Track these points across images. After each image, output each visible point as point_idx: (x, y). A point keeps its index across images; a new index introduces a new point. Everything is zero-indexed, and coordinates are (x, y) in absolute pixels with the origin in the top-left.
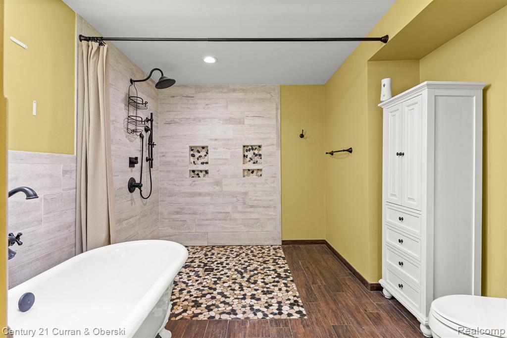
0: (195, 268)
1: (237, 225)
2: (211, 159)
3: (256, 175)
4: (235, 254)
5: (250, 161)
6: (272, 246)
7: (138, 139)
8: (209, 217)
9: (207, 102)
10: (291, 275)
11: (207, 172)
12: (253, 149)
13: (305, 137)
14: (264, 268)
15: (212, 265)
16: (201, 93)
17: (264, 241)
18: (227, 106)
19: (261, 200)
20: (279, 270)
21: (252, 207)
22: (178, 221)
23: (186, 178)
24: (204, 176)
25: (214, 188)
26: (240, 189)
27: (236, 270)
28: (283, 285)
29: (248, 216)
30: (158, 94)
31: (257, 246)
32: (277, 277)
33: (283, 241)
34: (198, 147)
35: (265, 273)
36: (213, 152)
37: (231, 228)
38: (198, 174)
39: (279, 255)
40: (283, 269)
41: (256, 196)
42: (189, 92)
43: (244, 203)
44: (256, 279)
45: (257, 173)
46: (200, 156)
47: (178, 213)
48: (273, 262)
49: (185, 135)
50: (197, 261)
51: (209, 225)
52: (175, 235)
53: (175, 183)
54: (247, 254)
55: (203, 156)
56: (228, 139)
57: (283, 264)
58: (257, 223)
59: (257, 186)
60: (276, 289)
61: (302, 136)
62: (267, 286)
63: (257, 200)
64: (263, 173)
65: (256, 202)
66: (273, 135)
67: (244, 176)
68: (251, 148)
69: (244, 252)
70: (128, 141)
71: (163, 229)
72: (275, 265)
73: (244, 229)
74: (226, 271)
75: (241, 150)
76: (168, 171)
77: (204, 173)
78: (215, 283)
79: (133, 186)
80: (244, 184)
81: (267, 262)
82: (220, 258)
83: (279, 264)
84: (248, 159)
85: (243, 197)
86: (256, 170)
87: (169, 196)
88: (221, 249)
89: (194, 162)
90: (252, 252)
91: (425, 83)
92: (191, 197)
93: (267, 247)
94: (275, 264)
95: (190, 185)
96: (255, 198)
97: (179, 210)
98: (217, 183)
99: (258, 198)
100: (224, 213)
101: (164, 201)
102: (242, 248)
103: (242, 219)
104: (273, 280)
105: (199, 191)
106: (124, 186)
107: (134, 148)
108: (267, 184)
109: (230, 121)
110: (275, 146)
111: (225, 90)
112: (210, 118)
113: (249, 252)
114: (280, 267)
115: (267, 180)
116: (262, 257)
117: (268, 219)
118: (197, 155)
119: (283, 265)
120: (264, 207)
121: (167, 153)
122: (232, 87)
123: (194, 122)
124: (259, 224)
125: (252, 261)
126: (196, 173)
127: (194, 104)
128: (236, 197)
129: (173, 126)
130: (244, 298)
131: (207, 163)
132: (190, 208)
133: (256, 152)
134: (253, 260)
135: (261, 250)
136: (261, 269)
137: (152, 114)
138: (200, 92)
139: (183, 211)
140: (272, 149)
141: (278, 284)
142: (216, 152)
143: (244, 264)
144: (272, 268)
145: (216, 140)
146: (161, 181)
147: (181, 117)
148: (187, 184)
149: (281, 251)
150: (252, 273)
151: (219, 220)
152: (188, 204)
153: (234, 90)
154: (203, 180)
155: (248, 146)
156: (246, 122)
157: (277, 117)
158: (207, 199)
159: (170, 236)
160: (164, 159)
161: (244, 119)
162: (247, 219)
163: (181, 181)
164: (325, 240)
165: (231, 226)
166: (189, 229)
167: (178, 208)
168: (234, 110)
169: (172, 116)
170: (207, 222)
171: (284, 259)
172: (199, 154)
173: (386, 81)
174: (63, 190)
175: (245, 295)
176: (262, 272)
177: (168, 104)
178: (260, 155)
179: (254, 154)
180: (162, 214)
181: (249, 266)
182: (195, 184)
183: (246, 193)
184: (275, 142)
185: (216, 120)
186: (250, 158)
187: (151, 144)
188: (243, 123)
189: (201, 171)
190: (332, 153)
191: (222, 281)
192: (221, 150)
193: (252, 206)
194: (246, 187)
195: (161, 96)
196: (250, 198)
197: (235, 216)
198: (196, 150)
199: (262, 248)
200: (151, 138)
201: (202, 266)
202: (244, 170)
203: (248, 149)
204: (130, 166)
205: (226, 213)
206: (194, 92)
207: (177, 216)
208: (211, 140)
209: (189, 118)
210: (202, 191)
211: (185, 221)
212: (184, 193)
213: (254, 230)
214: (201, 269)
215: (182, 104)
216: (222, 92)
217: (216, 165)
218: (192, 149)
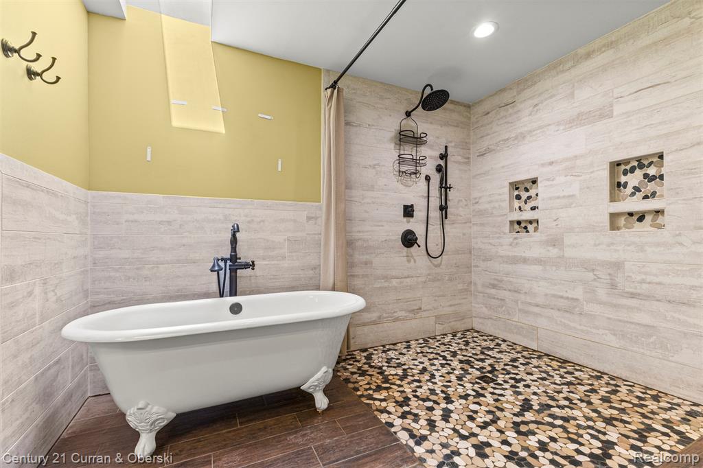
0: (472, 367)
1: (597, 328)
2: (543, 200)
3: (651, 225)
4: (570, 379)
5: (633, 194)
7: (422, 184)
8: (540, 300)
9: (535, 101)
11: (538, 223)
12: (641, 166)
14: (590, 427)
15: (500, 376)
16: (525, 91)
18: (573, 93)
19: (660, 283)
20: (620, 450)
21: (633, 296)
22: (494, 298)
23: (502, 234)
24: (535, 229)
25: (549, 251)
26: (604, 255)
27: (526, 400)
29: (623, 315)
30: (469, 118)
31: (647, 388)
32: (592, 456)
34: (525, 181)
35: (576, 434)
36: (545, 186)
37: (582, 331)
38: (526, 228)
41: (646, 274)
42: (507, 97)
43: (613, 286)
45: (653, 220)
46: (529, 197)
47: (494, 286)
48: (634, 431)
49: (503, 167)
50: (489, 361)
51: (536, 315)
52: (491, 318)
53: (491, 241)
54: (593, 391)
55: (534, 195)
56: (576, 157)
58: (650, 336)
59: (649, 249)
62: (538, 453)
63: (649, 283)
64: (667, 218)
65: (645, 286)
67: (614, 228)
68: (636, 164)
69: (591, 385)
70: (401, 187)
71: (476, 305)
72: (627, 437)
74: (508, 392)
75: (605, 174)
76: (482, 225)
77: (534, 224)
79: (409, 239)
80: (613, 244)
82: (530, 374)
83: (645, 442)
84: (629, 190)
85: (609, 271)
86: (649, 212)
87: (483, 260)
88: (555, 364)
89: (520, 208)
92: (512, 264)
95: (511, 245)
96: (644, 277)
97: (496, 282)
98: (555, 242)
99: (649, 279)
100: (567, 298)
101: (476, 266)
102: (599, 378)
103: (609, 318)
104: (572, 453)
105: (524, 255)
106: (393, 238)
107: (415, 193)
108: (680, 244)
109: (580, 119)
111: (569, 64)
112: (541, 127)
115: (679, 235)
117: (685, 334)
118: (524, 195)
119: (654, 450)
120: (669, 301)
121: (480, 198)
122: (582, 51)
123: (516, 142)
124: (654, 338)
125: (583, 405)
126: (523, 225)
127: (516, 113)
128: (593, 270)
129: (488, 156)
131: (538, 208)
132: (510, 281)
133: (652, 171)
134: (589, 403)
135: (642, 399)
136: (579, 426)
137: (446, 147)
138: (524, 89)
139: (501, 285)
142: (551, 186)
143: (557, 401)
144: (613, 437)
145: (551, 163)
146: (474, 238)
147: (498, 140)
148: (507, 244)
151: (559, 310)
152: (507, 274)
153: (588, 55)
154: (534, 236)
155: (627, 162)
156: (617, 110)
158: (536, 269)
159: (484, 318)
160: (477, 207)
161: (611, 105)
162: (620, 321)
163: (498, 238)
165: (583, 328)
166: (509, 314)
167: (494, 279)
168: (588, 96)
169: (485, 143)
170: (536, 310)
171: (684, 441)
172: (528, 194)
174: (308, 234)
175: (474, 435)
176: (572, 430)
177: (482, 126)
178: (662, 177)
179: (646, 176)
180: (475, 284)
182: (517, 244)
183: (618, 265)
185: (551, 127)
186: (635, 188)
187: (445, 187)
189: (531, 222)
191: (476, 400)
192: (560, 180)
193: (632, 294)
194: (616, 251)
195: (473, 119)
196: (629, 277)
197: (590, 308)
198: (522, 189)
199: (656, 398)
200: (444, 179)
201: (484, 371)
202: (613, 216)
203: (628, 167)
204: (404, 216)
205: (572, 299)
206: (515, 94)
207: (493, 291)
208: (543, 165)
209: (508, 139)
210: (528, 254)
211: (504, 300)
212: (501, 257)
213: (642, 351)
214: (478, 373)
215: (498, 119)
216: (563, 72)
217: (552, 209)
218: (515, 186)
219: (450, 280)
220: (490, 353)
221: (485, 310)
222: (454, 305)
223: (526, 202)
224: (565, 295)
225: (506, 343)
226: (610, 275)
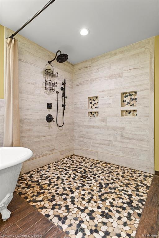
0: (78, 172)
1: (117, 150)
2: (100, 105)
3: (132, 115)
4: (110, 170)
5: (127, 104)
6: (145, 173)
7: (56, 94)
8: (98, 142)
9: (98, 67)
10: (143, 207)
12: (130, 95)
14: (123, 190)
15: (88, 174)
16: (94, 63)
17: (138, 167)
18: (110, 67)
19: (135, 134)
20: (134, 197)
21: (128, 138)
22: (82, 142)
23: (86, 117)
24: (97, 115)
25: (102, 123)
26: (119, 125)
27: (100, 183)
28: (126, 215)
29: (125, 145)
30: (73, 70)
31: (131, 169)
32: (128, 203)
33: (156, 172)
34: (94, 97)
35: (120, 194)
36: (101, 100)
37: (113, 152)
38: (94, 115)
39: (145, 183)
40: (138, 198)
41: (131, 131)
42: (88, 64)
43: (122, 135)
44: (108, 197)
45: (133, 113)
46: (95, 103)
47: (82, 137)
48: (134, 188)
49: (86, 91)
50: (83, 168)
51: (98, 147)
52: (81, 150)
53: (81, 120)
54: (118, 174)
55: (96, 103)
56: (111, 90)
57: (143, 192)
58: (132, 152)
59: (132, 123)
60: (117, 215)
62: (111, 208)
63: (132, 134)
64: (137, 113)
65: (131, 135)
66: (147, 81)
67: (122, 115)
68: (128, 94)
69: (117, 171)
70: (46, 95)
71: (76, 145)
72: (134, 191)
73: (121, 154)
74: (93, 181)
75: (120, 97)
76: (78, 113)
77: (97, 114)
78: (78, 188)
79: (49, 119)
80: (122, 121)
81: (128, 186)
82: (98, 171)
83: (139, 191)
84: (126, 103)
85: (121, 130)
86: (132, 111)
87: (78, 127)
88: (104, 165)
89: (92, 107)
90: (124, 173)
92: (89, 128)
93: (140, 172)
94: (136, 190)
95: (89, 121)
96: (131, 132)
97: (83, 135)
98: (104, 120)
99: (133, 133)
101: (75, 129)
102: (118, 168)
103: (121, 147)
104: (122, 204)
105: (93, 125)
106: (43, 118)
107: (52, 98)
108: (141, 121)
109: (112, 77)
110: (149, 90)
111: (109, 56)
112: (100, 78)
113: (121, 172)
114: (138, 195)
115: (141, 118)
116: (128, 180)
117: (142, 150)
118: (93, 102)
119: (142, 194)
120: (138, 140)
121: (77, 102)
122: (113, 52)
123: (91, 82)
125: (117, 180)
126: (93, 114)
127: (91, 71)
128: (116, 130)
129: (80, 86)
130: (83, 211)
131: (98, 107)
132: (88, 135)
133: (133, 97)
134: (119, 179)
135: (131, 174)
136: (119, 190)
137: (65, 80)
138: (93, 62)
139: (85, 137)
140: (145, 93)
141: (123, 211)
142: (103, 100)
143: (110, 181)
144: (130, 192)
145: (103, 91)
146: (74, 118)
147: (84, 81)
148: (87, 120)
149: (151, 180)
150: (110, 190)
151: (105, 145)
152: (87, 132)
153: (115, 54)
154: (96, 118)
155: (126, 93)
156: (124, 75)
158: (97, 130)
159: (78, 150)
160: (76, 106)
161: (122, 73)
162: (124, 147)
163: (84, 118)
165: (113, 151)
166: (88, 148)
167: (82, 134)
168: (116, 68)
169: (79, 81)
170: (98, 145)
171: (148, 188)
172: (94, 102)
175: (86, 208)
176: (118, 193)
177: (78, 74)
178: (136, 99)
179: (131, 98)
180: (75, 137)
181: (112, 183)
182: (91, 121)
183: (123, 128)
184: (149, 87)
185: (103, 78)
186: (128, 102)
187: (64, 97)
188: (122, 77)
189: (95, 113)
191: (83, 188)
192: (106, 98)
193: (127, 138)
194: (123, 123)
195: (75, 71)
196: (127, 132)
197: (115, 143)
198: (93, 100)
199: (135, 172)
200: (64, 93)
201: (82, 173)
202: (122, 111)
203: (126, 95)
204: (48, 108)
205: (109, 141)
206: (91, 63)
207: (82, 139)
208: (100, 92)
209: (88, 80)
210: (95, 125)
211: (86, 142)
212: (85, 126)
213: (130, 157)
214: (80, 174)
215: (84, 72)
216: (107, 58)
217: (103, 108)
218: (90, 99)
219: (66, 135)
220: (82, 164)
221: (79, 147)
222: (67, 146)
223: (94, 105)
224: (107, 139)
225: (87, 159)
226: (121, 132)
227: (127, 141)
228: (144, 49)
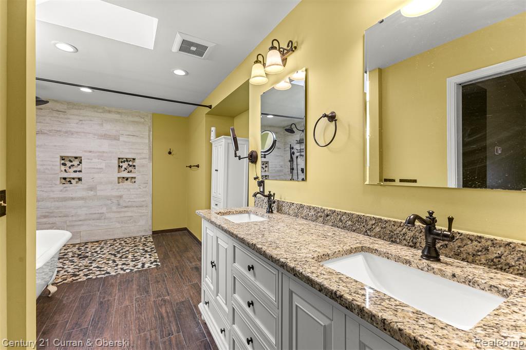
1: (112, 222)
2: (85, 168)
3: (130, 182)
4: (109, 245)
5: (124, 170)
6: (143, 236)
8: (81, 218)
9: (81, 119)
10: (155, 250)
11: (80, 179)
12: (127, 161)
13: (172, 153)
14: (135, 249)
16: (74, 110)
17: (137, 233)
18: (102, 124)
19: (134, 201)
20: (146, 249)
21: (126, 207)
22: (46, 224)
23: (56, 185)
24: (77, 183)
25: (88, 193)
26: (115, 193)
27: (109, 254)
28: (148, 255)
29: (122, 215)
31: (130, 238)
32: (144, 252)
33: (153, 232)
34: (70, 157)
36: (87, 162)
37: (105, 225)
38: (70, 181)
39: (148, 240)
40: (150, 248)
41: (130, 199)
42: (60, 107)
43: (119, 205)
44: (127, 256)
45: (131, 180)
46: (72, 165)
47: (45, 217)
49: (55, 146)
50: (70, 254)
51: (81, 225)
53: (43, 189)
54: (120, 244)
55: (76, 165)
56: (104, 152)
57: (150, 245)
58: (131, 220)
59: (131, 190)
61: (170, 153)
62: (136, 258)
64: (136, 180)
65: (130, 203)
66: (146, 151)
67: (119, 183)
68: (125, 160)
69: (117, 243)
72: (144, 246)
73: (118, 225)
74: (100, 255)
75: (117, 162)
77: (77, 180)
78: (91, 263)
80: (119, 189)
81: (137, 246)
82: (95, 249)
84: (123, 169)
86: (130, 178)
88: (95, 243)
89: (65, 170)
90: (125, 241)
91: (223, 136)
92: (62, 201)
93: (139, 237)
95: (61, 191)
97: (47, 214)
98: (91, 189)
99: (131, 200)
100: (98, 213)
102: (115, 241)
103: (117, 217)
104: (141, 254)
105: (71, 196)
108: (140, 188)
109: (105, 136)
110: (147, 160)
111: (101, 110)
112: (84, 132)
113: (122, 242)
114: (148, 247)
115: (140, 185)
116: (134, 243)
117: (141, 216)
118: (69, 164)
120: (137, 207)
122: (107, 108)
123: (67, 134)
124: (132, 220)
125: (124, 247)
126: (68, 180)
127: (66, 119)
128: (111, 200)
129: (41, 137)
130: (116, 266)
131: (80, 171)
132: (61, 211)
133: (131, 163)
134: (126, 246)
135: (133, 240)
138: (72, 109)
139: (52, 215)
140: (144, 162)
141: (145, 255)
142: (90, 162)
143: (117, 249)
144: (141, 248)
145: (90, 152)
147: (50, 129)
148: (57, 190)
149: (151, 238)
150: (124, 253)
151: (93, 220)
152: (58, 208)
153: (110, 112)
154: (76, 186)
155: (122, 159)
156: (122, 139)
157: (149, 136)
158: (79, 203)
161: (119, 136)
162: (121, 217)
163: (50, 187)
164: (186, 228)
165: (106, 224)
167: (46, 212)
168: (109, 128)
169: (39, 127)
170: (80, 223)
171: (152, 242)
173: (213, 129)
175: (117, 264)
176: (133, 252)
178: (134, 166)
179: (129, 165)
183: (121, 197)
184: (148, 157)
185: (90, 134)
186: (125, 168)
188: (119, 140)
189: (74, 179)
190: (190, 167)
191: (97, 261)
192: (95, 160)
194: (120, 191)
196: (125, 200)
197: (108, 215)
198: (67, 160)
199: (135, 238)
202: (119, 178)
203: (123, 160)
205: (101, 213)
206: (66, 108)
207: (45, 220)
208: (85, 151)
209: (60, 131)
210: (74, 196)
212: (53, 198)
213: (128, 225)
215: (51, 117)
216: (97, 112)
217: (91, 173)
218: (63, 158)
226: (118, 200)
227: (126, 209)
228: (143, 120)
